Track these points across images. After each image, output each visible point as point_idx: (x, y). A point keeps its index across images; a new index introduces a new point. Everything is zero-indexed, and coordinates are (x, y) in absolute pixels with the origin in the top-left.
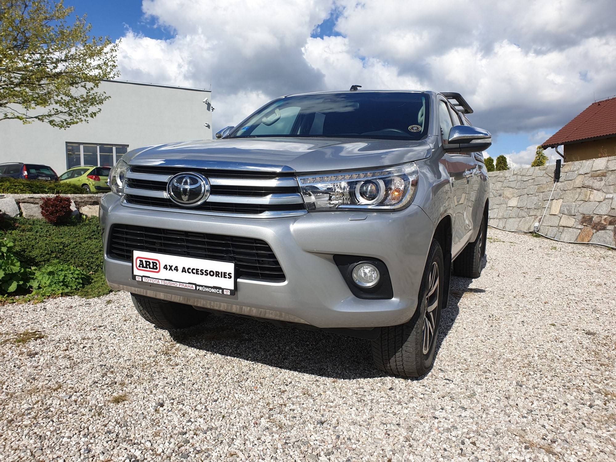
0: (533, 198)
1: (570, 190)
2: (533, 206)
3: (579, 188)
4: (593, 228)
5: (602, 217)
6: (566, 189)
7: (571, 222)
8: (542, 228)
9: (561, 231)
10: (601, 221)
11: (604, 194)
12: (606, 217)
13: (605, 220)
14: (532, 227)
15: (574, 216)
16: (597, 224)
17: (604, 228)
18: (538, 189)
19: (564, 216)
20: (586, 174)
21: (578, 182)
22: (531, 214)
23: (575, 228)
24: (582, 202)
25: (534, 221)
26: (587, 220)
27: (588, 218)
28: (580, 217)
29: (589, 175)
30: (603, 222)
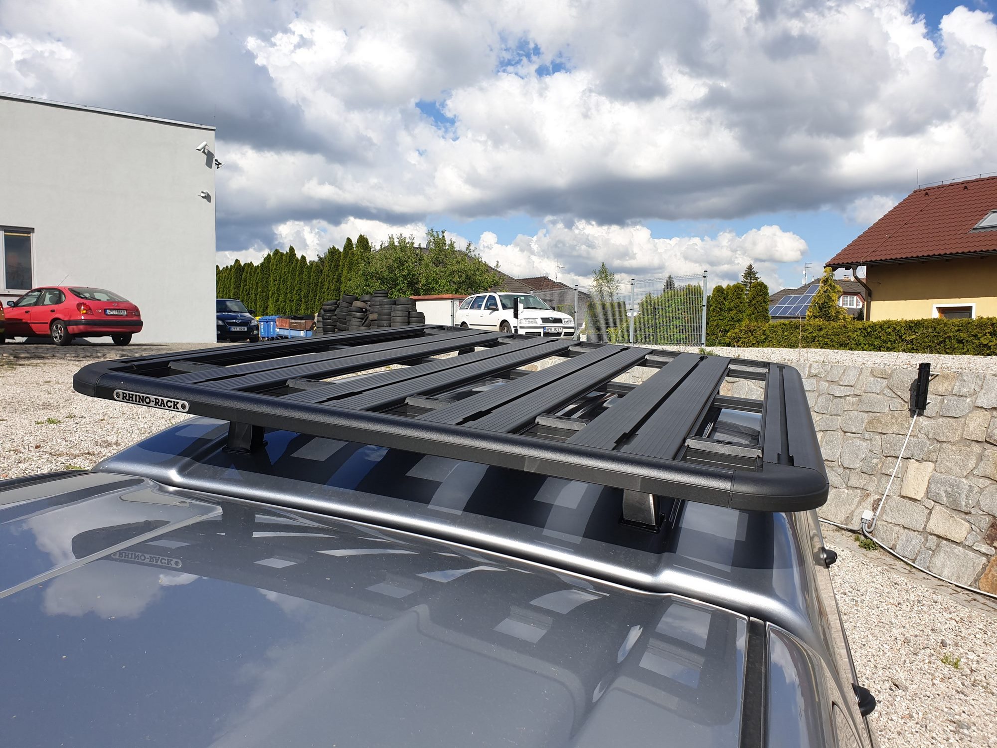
0: (858, 442)
1: (953, 444)
2: (858, 465)
3: (978, 442)
6: (942, 439)
7: (959, 529)
8: (881, 528)
9: (933, 548)
14: (855, 518)
15: (966, 513)
18: (870, 422)
19: (938, 507)
21: (977, 424)
22: (853, 482)
23: (970, 548)
24: (988, 482)
25: (860, 503)
28: (985, 523)
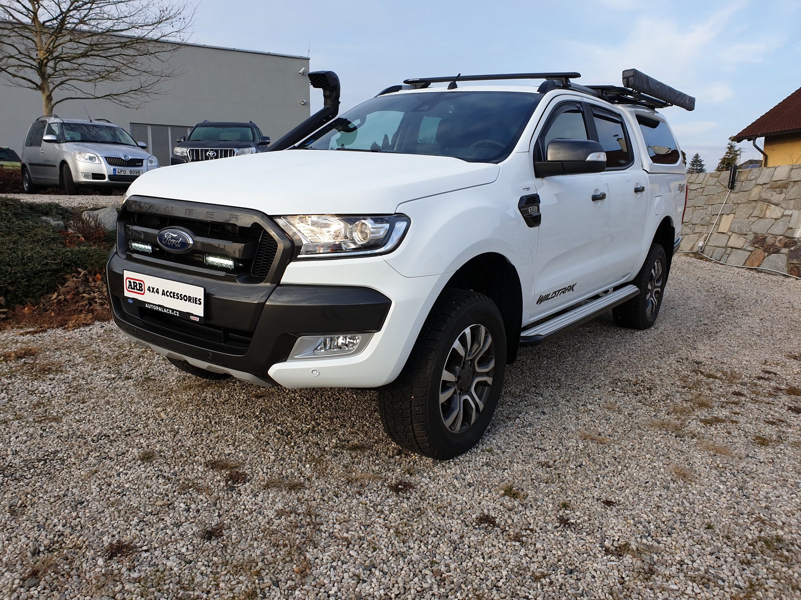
0: (701, 211)
1: (744, 203)
2: (699, 222)
3: (755, 201)
4: (765, 251)
5: (776, 238)
6: (739, 202)
7: (741, 242)
8: (706, 249)
9: (729, 253)
10: (775, 242)
11: (783, 210)
13: (780, 241)
14: (695, 247)
15: (746, 235)
16: (770, 245)
17: (777, 251)
18: (707, 200)
19: (734, 235)
20: (765, 184)
21: (755, 193)
22: (696, 230)
23: (744, 249)
24: (756, 218)
25: (698, 240)
26: (760, 241)
27: (761, 238)
28: (752, 237)
29: (768, 186)
30: (777, 244)
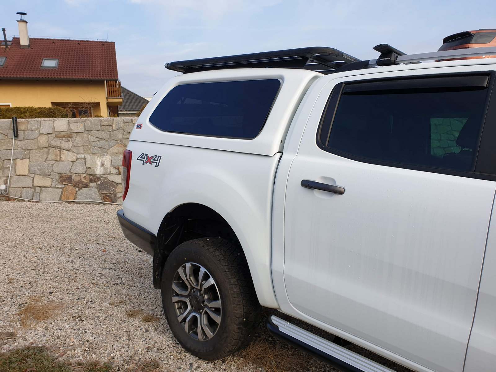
1: (35, 150)
3: (45, 147)
4: (75, 186)
5: (80, 176)
7: (47, 182)
8: (12, 191)
9: (39, 192)
10: (81, 179)
11: (75, 154)
12: (85, 175)
13: (85, 178)
15: (49, 175)
16: (78, 182)
17: (87, 186)
19: (36, 176)
20: (49, 134)
21: (43, 141)
23: (55, 187)
26: (66, 179)
27: (66, 177)
28: (57, 177)
29: (53, 135)
30: (83, 180)
